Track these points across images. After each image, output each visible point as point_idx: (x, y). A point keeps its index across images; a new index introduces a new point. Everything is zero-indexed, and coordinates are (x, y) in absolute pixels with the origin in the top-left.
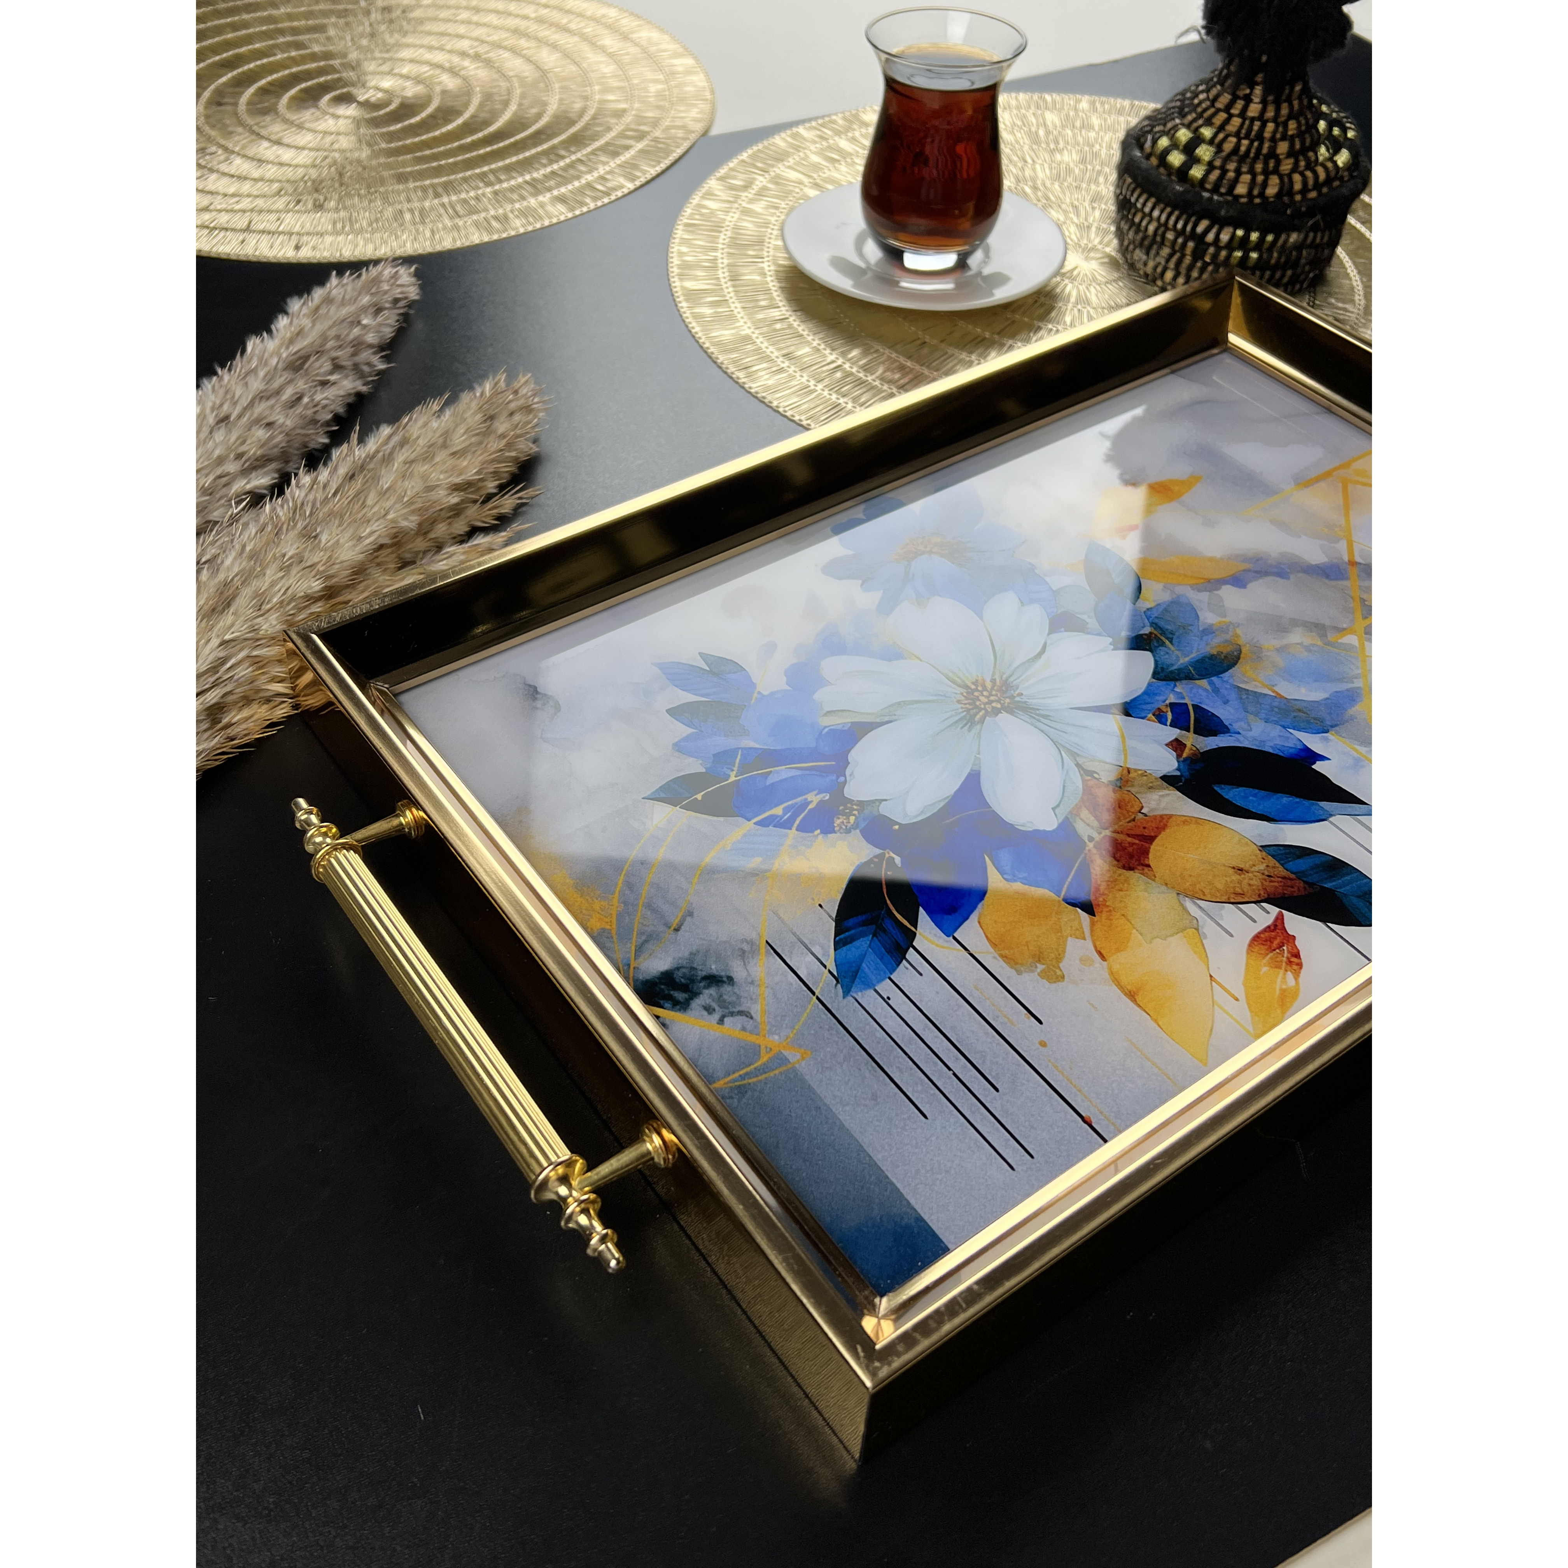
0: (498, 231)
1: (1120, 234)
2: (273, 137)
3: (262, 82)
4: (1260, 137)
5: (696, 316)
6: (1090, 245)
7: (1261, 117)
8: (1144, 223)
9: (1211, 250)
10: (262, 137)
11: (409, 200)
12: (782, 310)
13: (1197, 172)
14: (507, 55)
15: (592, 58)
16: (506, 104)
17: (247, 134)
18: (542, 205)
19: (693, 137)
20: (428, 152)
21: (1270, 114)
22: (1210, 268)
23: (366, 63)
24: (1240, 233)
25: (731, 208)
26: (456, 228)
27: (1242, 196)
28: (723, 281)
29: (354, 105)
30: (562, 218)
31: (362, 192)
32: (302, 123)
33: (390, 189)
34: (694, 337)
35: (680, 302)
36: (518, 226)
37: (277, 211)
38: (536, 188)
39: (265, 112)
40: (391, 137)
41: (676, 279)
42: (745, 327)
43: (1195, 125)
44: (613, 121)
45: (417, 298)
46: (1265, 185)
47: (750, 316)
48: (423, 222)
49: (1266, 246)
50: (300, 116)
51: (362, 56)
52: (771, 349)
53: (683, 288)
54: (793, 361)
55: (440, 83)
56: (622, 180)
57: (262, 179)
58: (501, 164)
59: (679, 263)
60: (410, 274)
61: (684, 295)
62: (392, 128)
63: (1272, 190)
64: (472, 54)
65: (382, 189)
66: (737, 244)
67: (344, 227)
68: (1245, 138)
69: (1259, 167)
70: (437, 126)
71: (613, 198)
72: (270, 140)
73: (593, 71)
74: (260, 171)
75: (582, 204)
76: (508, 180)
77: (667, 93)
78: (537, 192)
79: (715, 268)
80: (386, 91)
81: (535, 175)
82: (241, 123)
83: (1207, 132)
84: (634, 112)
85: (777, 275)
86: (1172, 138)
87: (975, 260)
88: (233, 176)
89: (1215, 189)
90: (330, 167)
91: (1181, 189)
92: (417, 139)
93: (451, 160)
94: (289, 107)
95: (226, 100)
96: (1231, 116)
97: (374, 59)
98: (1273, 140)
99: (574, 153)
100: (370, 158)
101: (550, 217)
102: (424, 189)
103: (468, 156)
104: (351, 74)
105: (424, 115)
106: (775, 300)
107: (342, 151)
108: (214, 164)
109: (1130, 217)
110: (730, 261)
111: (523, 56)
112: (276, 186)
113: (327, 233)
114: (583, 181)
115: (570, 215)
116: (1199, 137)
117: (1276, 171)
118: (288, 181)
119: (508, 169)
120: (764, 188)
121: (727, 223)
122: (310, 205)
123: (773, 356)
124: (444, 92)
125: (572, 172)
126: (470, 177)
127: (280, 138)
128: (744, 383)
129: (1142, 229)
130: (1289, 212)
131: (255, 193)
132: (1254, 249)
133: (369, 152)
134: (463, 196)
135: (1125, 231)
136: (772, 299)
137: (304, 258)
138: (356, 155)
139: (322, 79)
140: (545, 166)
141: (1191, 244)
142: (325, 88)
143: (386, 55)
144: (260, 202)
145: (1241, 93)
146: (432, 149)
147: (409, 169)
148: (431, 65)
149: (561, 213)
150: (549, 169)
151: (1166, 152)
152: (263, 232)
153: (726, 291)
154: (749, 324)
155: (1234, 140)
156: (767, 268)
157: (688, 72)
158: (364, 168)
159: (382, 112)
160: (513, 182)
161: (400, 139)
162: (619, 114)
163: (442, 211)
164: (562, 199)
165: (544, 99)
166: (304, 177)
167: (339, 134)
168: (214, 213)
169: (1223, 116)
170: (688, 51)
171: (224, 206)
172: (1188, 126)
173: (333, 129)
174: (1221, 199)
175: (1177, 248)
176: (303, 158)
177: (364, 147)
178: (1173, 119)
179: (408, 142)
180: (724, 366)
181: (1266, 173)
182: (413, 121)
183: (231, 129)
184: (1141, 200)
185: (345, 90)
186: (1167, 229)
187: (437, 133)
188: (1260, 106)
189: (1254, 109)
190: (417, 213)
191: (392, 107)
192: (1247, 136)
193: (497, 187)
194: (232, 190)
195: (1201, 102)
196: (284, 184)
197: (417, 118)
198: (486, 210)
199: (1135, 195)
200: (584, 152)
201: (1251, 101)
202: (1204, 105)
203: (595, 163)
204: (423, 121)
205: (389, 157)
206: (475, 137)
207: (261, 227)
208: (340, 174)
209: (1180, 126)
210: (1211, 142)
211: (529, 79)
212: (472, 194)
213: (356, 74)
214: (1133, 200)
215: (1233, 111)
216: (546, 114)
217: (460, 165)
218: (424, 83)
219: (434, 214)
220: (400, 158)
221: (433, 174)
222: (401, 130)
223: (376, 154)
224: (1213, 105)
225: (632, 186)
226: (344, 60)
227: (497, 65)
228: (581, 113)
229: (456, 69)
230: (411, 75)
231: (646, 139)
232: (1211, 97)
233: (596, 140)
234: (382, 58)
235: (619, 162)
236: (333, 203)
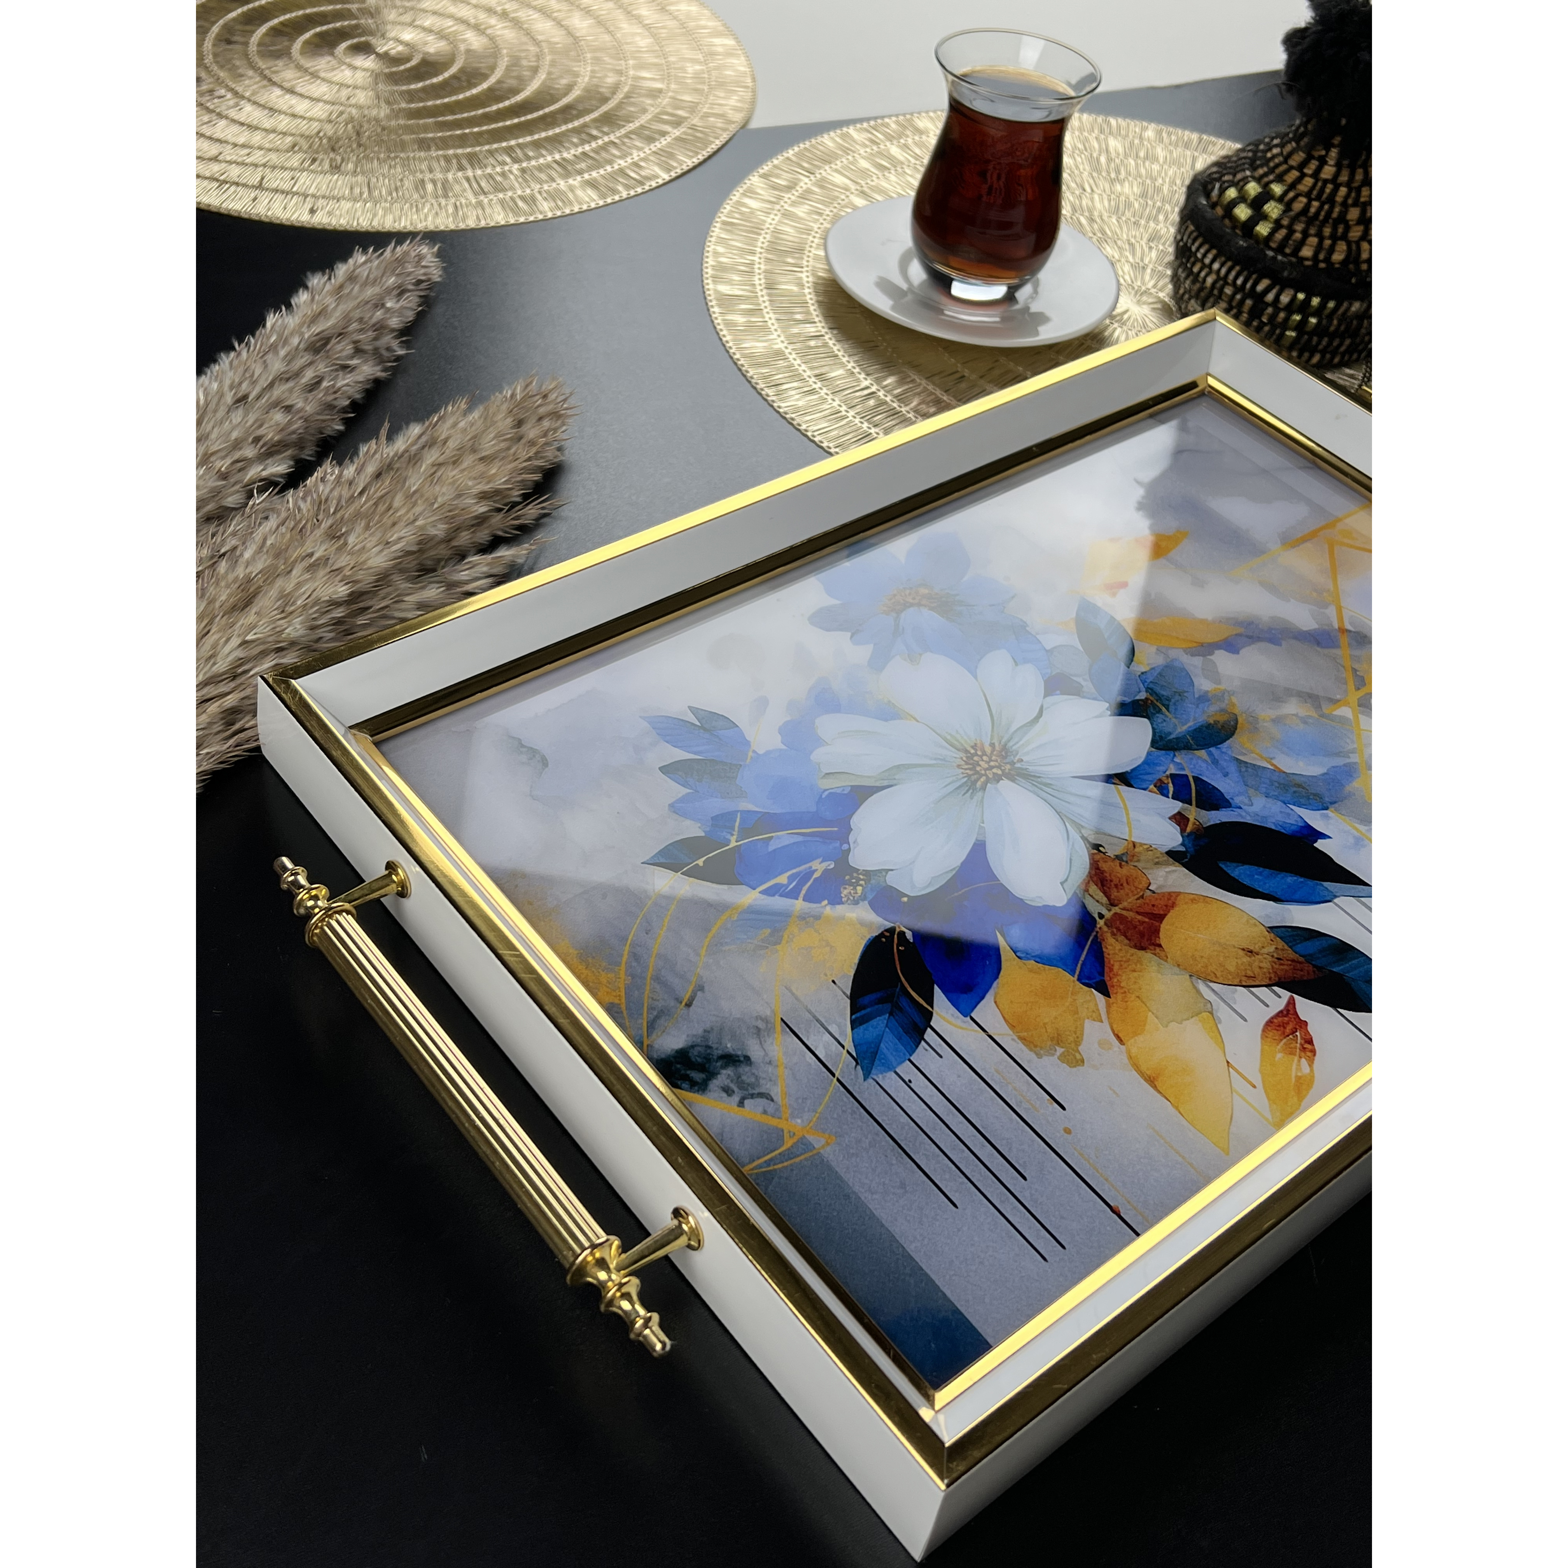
0: (525, 214)
1: (1176, 280)
2: (286, 85)
3: (275, 22)
4: (1331, 200)
5: (729, 324)
6: (1143, 288)
7: (1334, 180)
8: (1203, 274)
9: (1270, 310)
10: (274, 84)
11: (431, 171)
12: (819, 326)
13: (1263, 229)
14: (536, 16)
15: (626, 27)
16: (535, 70)
17: (258, 79)
18: (572, 189)
19: (733, 128)
20: (450, 118)
21: (1344, 178)
22: (1267, 328)
23: (386, 11)
24: (1301, 296)
25: (773, 209)
26: (480, 204)
27: (1307, 259)
28: (759, 288)
29: (373, 57)
30: (593, 205)
31: (382, 155)
32: (317, 71)
33: (412, 155)
34: (724, 345)
35: (712, 306)
36: (546, 209)
37: (292, 169)
38: (566, 169)
39: (278, 55)
40: (411, 96)
41: (709, 281)
42: (778, 341)
43: (1266, 180)
44: (649, 101)
45: (439, 280)
46: (1332, 250)
47: (784, 329)
48: (446, 196)
49: (1327, 312)
50: (315, 63)
52: (804, 367)
53: (716, 291)
54: (825, 383)
55: (465, 40)
56: (657, 170)
57: (274, 131)
58: (529, 139)
59: (713, 263)
60: (433, 253)
61: (718, 300)
62: (413, 87)
63: (1338, 257)
64: (500, 12)
65: (402, 155)
66: (777, 250)
67: (361, 194)
68: (1315, 200)
69: (1327, 231)
70: (462, 89)
71: (647, 188)
72: (281, 87)
73: (627, 43)
74: (272, 120)
75: (614, 191)
76: (536, 158)
77: (706, 76)
78: (567, 175)
79: (751, 273)
80: (407, 44)
81: (565, 155)
82: (252, 66)
83: (1277, 189)
84: (670, 94)
85: (815, 288)
86: (1241, 190)
87: (1023, 294)
88: (242, 124)
89: (1280, 249)
90: (347, 124)
91: (1245, 245)
92: (438, 102)
93: (476, 130)
94: (302, 53)
95: (235, 38)
96: (1303, 175)
97: (395, 7)
98: (1343, 205)
99: (607, 134)
100: (388, 118)
101: (580, 203)
102: (447, 159)
103: (493, 126)
104: (370, 21)
105: (446, 75)
106: (811, 314)
107: (359, 107)
108: (222, 109)
109: (1189, 265)
110: (768, 267)
111: (554, 19)
112: (289, 140)
113: (344, 198)
114: (616, 167)
115: (601, 203)
116: (1268, 193)
117: (1344, 237)
118: (302, 136)
119: (537, 145)
120: (808, 191)
121: (767, 225)
122: (326, 166)
123: (805, 375)
124: (468, 51)
125: (604, 154)
126: (496, 150)
127: (293, 86)
128: (773, 401)
129: (1200, 279)
130: (1353, 280)
131: (267, 146)
132: (1313, 315)
133: (388, 111)
134: (489, 170)
135: (1182, 279)
136: (808, 313)
137: (320, 224)
138: (374, 112)
139: (338, 25)
140: (576, 146)
141: (1249, 302)
142: (342, 35)
144: (273, 157)
145: (1316, 154)
146: (454, 114)
147: (431, 135)
148: (456, 19)
149: (590, 199)
150: (580, 150)
151: (1233, 203)
152: (276, 191)
153: (761, 299)
154: (782, 338)
155: (1305, 200)
156: (805, 279)
157: (729, 54)
158: (383, 129)
159: (402, 68)
160: (541, 161)
161: (422, 100)
162: (655, 94)
163: (466, 185)
164: (592, 184)
165: (575, 69)
166: (319, 132)
168: (224, 165)
169: (1295, 174)
170: (729, 31)
171: (234, 158)
172: (1258, 180)
173: (350, 83)
174: (1285, 260)
175: (1234, 304)
176: (319, 111)
177: (383, 105)
178: (1244, 170)
179: (430, 103)
180: (753, 381)
181: (1334, 238)
182: (435, 80)
183: (240, 71)
184: (1202, 251)
185: (363, 39)
186: (1226, 283)
187: (461, 96)
188: (1333, 169)
189: (1328, 172)
190: (439, 185)
191: (413, 63)
192: (1318, 198)
193: (524, 165)
194: (241, 140)
195: (1274, 157)
196: (298, 138)
197: (440, 78)
198: (512, 188)
199: (1197, 244)
200: (618, 134)
201: (1326, 163)
202: (1277, 161)
203: (629, 147)
204: (445, 84)
205: (409, 119)
206: (501, 105)
207: (275, 186)
208: (358, 134)
209: (1250, 179)
210: (1280, 200)
211: (560, 46)
212: (498, 169)
213: (375, 22)
214: (1194, 249)
215: (1306, 171)
216: (576, 88)
217: (486, 136)
218: (448, 39)
219: (457, 188)
220: (421, 122)
221: (457, 143)
222: (424, 89)
223: (396, 114)
224: (1286, 161)
225: (667, 177)
226: (363, 6)
227: (526, 26)
228: (615, 89)
229: (483, 27)
230: (434, 28)
231: (683, 125)
232: (1285, 153)
233: (630, 122)
234: (403, 7)
235: (654, 149)
236: (350, 166)
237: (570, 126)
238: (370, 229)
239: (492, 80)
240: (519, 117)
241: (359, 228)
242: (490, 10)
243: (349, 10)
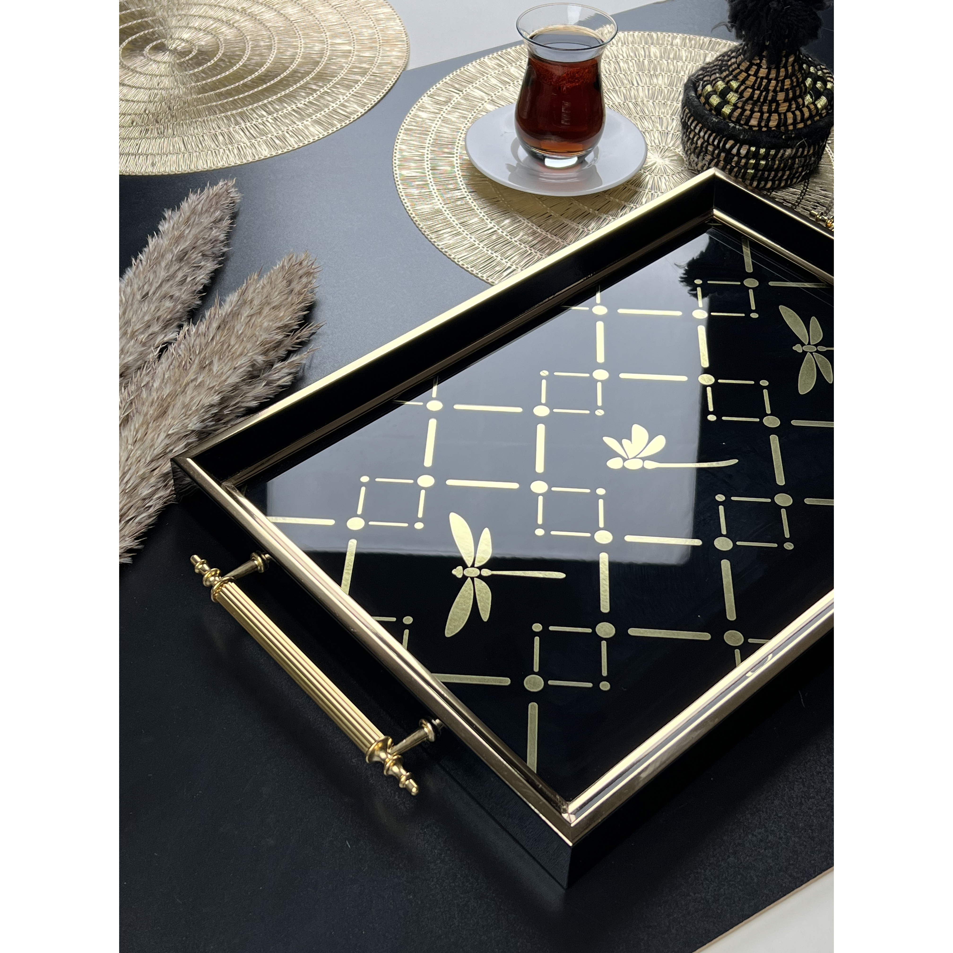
0: (281, 148)
1: (683, 143)
4: (766, 89)
6: (667, 148)
7: (767, 77)
8: (696, 139)
9: (736, 159)
11: (220, 128)
12: (464, 192)
13: (727, 110)
14: (264, 9)
16: (270, 48)
18: (306, 127)
19: (398, 71)
20: (224, 89)
21: (773, 75)
22: (736, 170)
23: (169, 19)
24: (753, 149)
25: (436, 118)
26: (253, 145)
27: (755, 126)
28: (427, 170)
29: (168, 52)
30: (321, 136)
31: (188, 121)
32: (135, 67)
33: (206, 118)
35: (398, 185)
36: (293, 143)
38: (301, 114)
40: (197, 77)
41: (397, 168)
42: (438, 203)
43: (727, 79)
44: (344, 60)
46: (769, 120)
47: (442, 195)
48: (231, 143)
49: (771, 157)
50: (133, 62)
51: (165, 14)
53: (400, 175)
54: (466, 227)
55: (222, 33)
56: (356, 106)
58: (275, 97)
59: (399, 157)
61: (402, 179)
62: (196, 70)
63: (773, 123)
64: (240, 10)
65: (200, 119)
66: (438, 144)
67: (180, 149)
68: (757, 90)
69: (765, 108)
70: (227, 68)
71: (352, 120)
73: (324, 21)
75: (332, 125)
76: (282, 109)
77: (376, 36)
78: (302, 119)
79: (422, 161)
80: (187, 41)
81: (299, 105)
83: (734, 84)
84: (356, 53)
85: (461, 167)
86: (713, 86)
87: (589, 159)
89: (738, 122)
90: (161, 102)
91: (717, 120)
92: (214, 79)
93: (241, 96)
94: (124, 56)
96: (749, 75)
97: (174, 16)
98: (775, 91)
99: (322, 87)
100: (185, 93)
101: (313, 136)
102: (228, 118)
103: (251, 92)
104: (161, 28)
105: (215, 59)
106: (458, 184)
107: (167, 89)
109: (687, 134)
110: (432, 156)
111: (276, 10)
112: (128, 118)
113: (170, 153)
114: (331, 108)
115: (326, 134)
116: (729, 87)
117: (776, 111)
118: (136, 114)
119: (280, 100)
120: (458, 103)
121: (432, 129)
122: (156, 134)
124: (226, 41)
125: (322, 101)
126: (256, 108)
129: (695, 142)
130: (784, 137)
132: (763, 159)
133: (184, 90)
135: (685, 142)
137: (159, 172)
138: (176, 92)
139: (142, 33)
140: (305, 98)
141: (723, 155)
142: (146, 40)
143: (183, 13)
145: (754, 62)
146: (226, 86)
147: (215, 104)
148: (214, 19)
149: (318, 132)
150: (307, 100)
151: (709, 96)
153: (428, 177)
154: (441, 201)
155: (751, 90)
156: (456, 163)
157: (388, 19)
159: (187, 58)
160: (285, 111)
161: (204, 79)
162: (347, 54)
163: (242, 133)
164: (318, 122)
165: (294, 43)
166: (145, 110)
167: (161, 76)
169: (744, 75)
172: (723, 80)
173: (157, 73)
174: (741, 128)
175: (715, 156)
176: (142, 95)
177: (180, 85)
178: (715, 73)
179: (209, 80)
181: (770, 112)
182: (209, 64)
184: (694, 125)
185: (159, 41)
186: (709, 144)
187: (227, 73)
188: (767, 70)
189: (763, 72)
190: (226, 137)
191: (194, 53)
192: (759, 89)
193: (275, 115)
195: (731, 65)
196: (134, 116)
197: (212, 62)
198: (271, 132)
199: (690, 121)
200: (329, 86)
201: (761, 67)
202: (733, 67)
203: (337, 94)
204: (216, 65)
205: (199, 94)
206: (253, 76)
207: (127, 151)
208: (170, 109)
209: (719, 79)
210: (736, 91)
211: (282, 29)
212: (260, 121)
213: (164, 29)
214: (689, 124)
215: (750, 72)
216: (298, 56)
217: (248, 99)
218: (212, 34)
219: (237, 136)
220: (206, 95)
221: (232, 107)
222: (203, 71)
223: (190, 92)
224: (738, 67)
225: (364, 112)
226: (154, 18)
227: (258, 18)
228: (321, 53)
229: (231, 22)
230: (202, 27)
231: (368, 74)
232: (738, 62)
233: (334, 77)
234: (179, 15)
235: (352, 93)
236: (170, 131)
237: (298, 85)
238: (189, 171)
239: (245, 58)
240: (266, 83)
241: (183, 172)
242: (233, 10)
243: (146, 22)
